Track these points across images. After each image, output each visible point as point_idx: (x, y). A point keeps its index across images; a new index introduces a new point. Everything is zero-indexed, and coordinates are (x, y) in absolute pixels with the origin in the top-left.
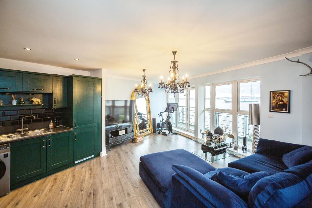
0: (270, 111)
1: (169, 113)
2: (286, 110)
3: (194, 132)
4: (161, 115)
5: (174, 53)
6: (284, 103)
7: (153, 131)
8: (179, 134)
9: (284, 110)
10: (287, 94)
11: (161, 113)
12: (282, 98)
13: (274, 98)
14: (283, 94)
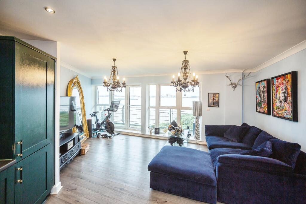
0: (208, 106)
1: (109, 112)
2: (217, 105)
3: (141, 129)
4: (94, 115)
5: (185, 53)
6: (216, 101)
7: (89, 136)
8: (121, 134)
9: (216, 105)
10: (218, 95)
11: (94, 112)
12: (215, 98)
13: (211, 98)
14: (215, 95)
